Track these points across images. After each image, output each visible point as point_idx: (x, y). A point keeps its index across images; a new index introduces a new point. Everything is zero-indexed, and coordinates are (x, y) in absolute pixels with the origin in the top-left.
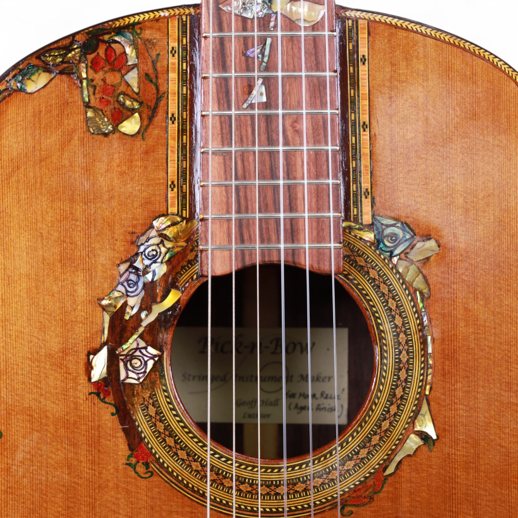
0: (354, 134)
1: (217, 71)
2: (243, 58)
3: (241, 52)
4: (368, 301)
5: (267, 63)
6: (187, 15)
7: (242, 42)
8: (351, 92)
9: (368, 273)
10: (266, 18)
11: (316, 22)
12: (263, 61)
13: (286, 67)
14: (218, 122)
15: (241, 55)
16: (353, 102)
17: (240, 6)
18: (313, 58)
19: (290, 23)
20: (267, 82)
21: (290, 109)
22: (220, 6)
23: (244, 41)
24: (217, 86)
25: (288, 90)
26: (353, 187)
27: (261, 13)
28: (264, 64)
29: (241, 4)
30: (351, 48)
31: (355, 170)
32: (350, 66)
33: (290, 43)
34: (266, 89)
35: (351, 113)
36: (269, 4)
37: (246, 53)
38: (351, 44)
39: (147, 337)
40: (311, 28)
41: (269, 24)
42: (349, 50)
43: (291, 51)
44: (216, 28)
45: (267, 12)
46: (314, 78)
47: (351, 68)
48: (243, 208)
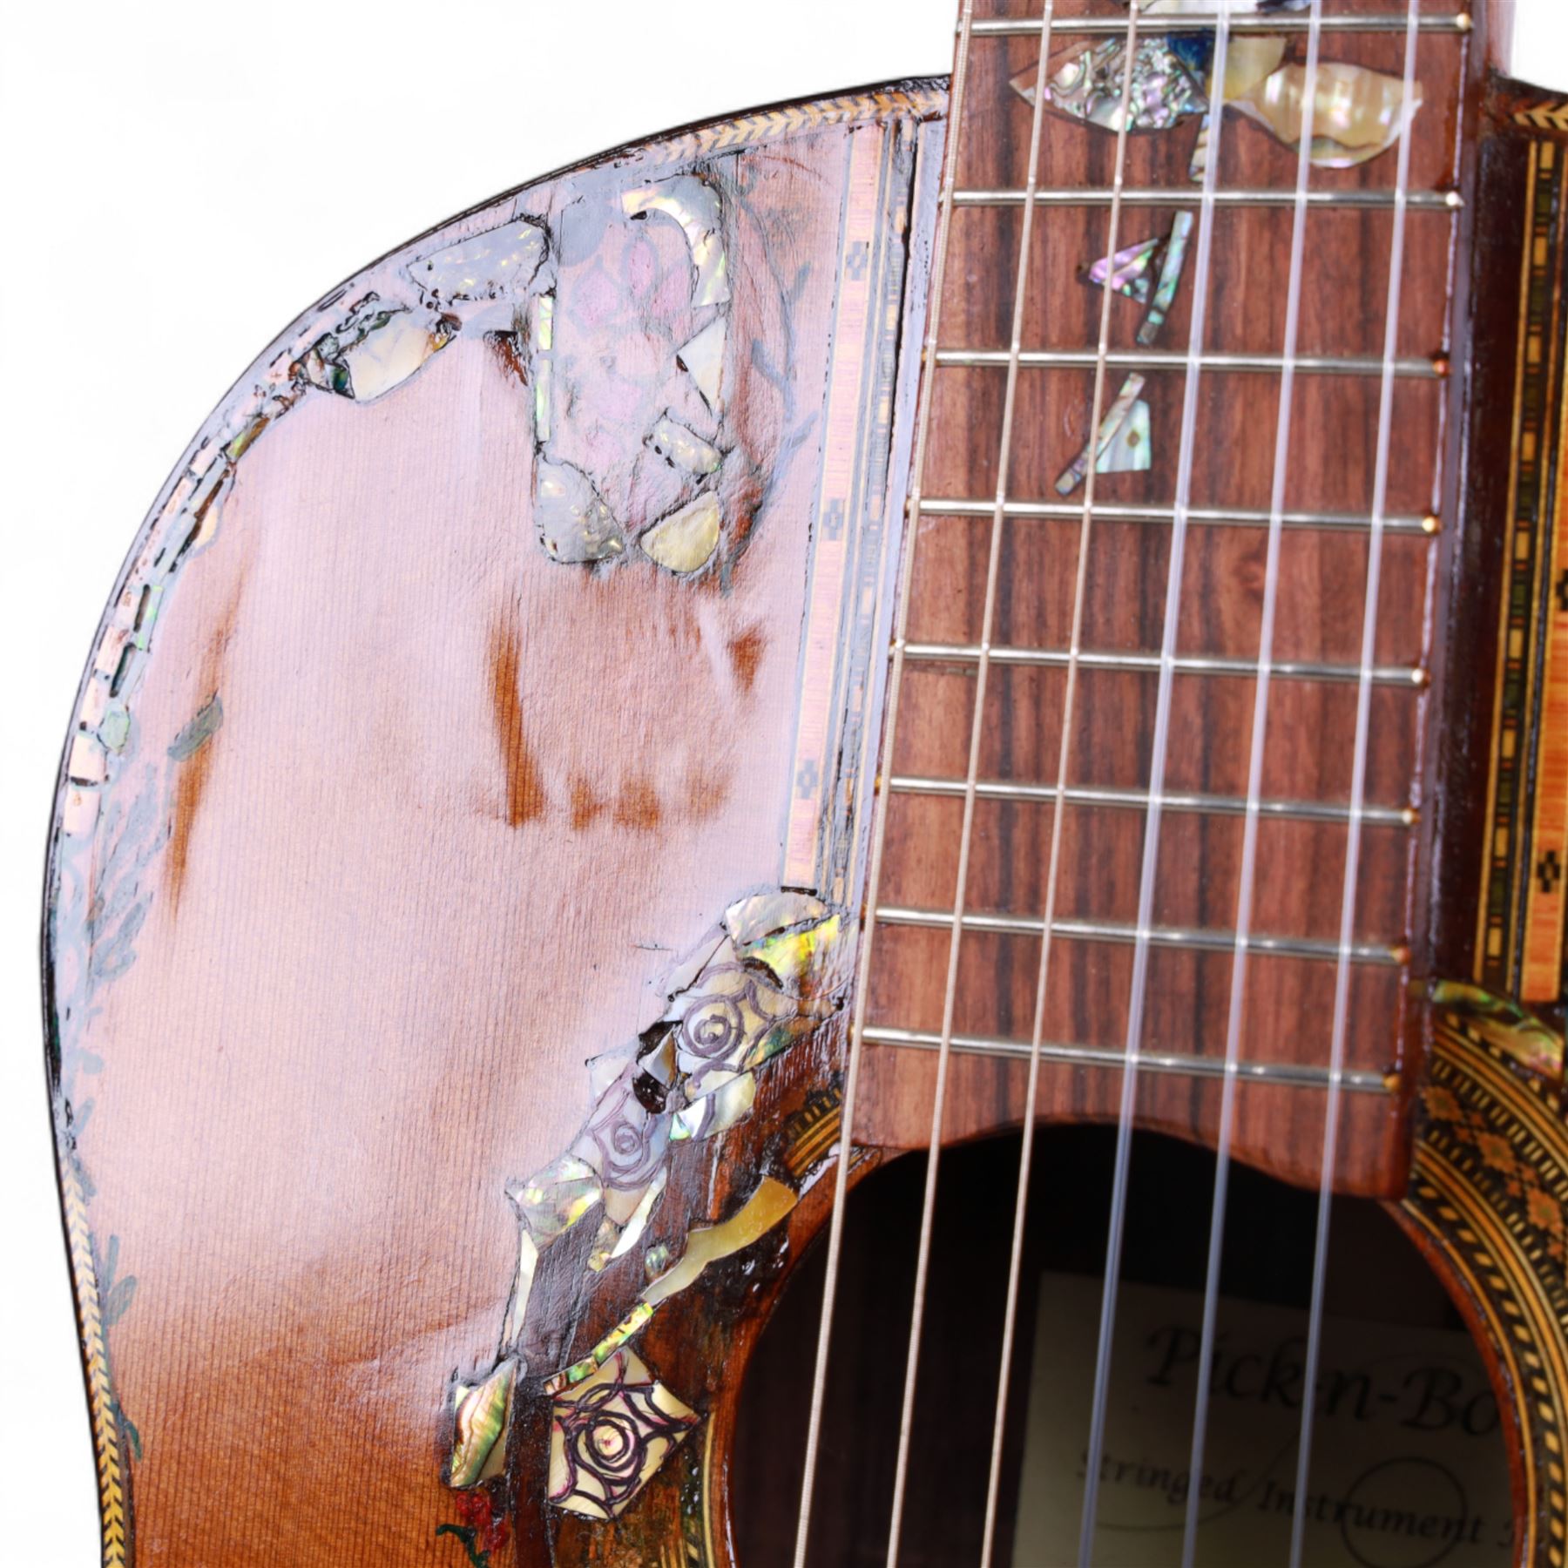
0: (1522, 617)
1: (976, 339)
2: (1078, 292)
3: (1073, 267)
4: (1510, 1322)
5: (1166, 314)
6: (918, 122)
7: (1081, 228)
8: (1521, 444)
9: (1520, 1205)
10: (1181, 135)
11: (1377, 150)
12: (1151, 306)
13: (1239, 331)
14: (962, 542)
15: (1072, 279)
16: (1529, 486)
17: (1088, 85)
18: (1352, 298)
19: (1272, 151)
20: (1158, 392)
21: (1239, 505)
22: (1014, 83)
23: (1089, 223)
24: (971, 399)
25: (1238, 426)
26: (1494, 841)
27: (1164, 112)
28: (1155, 318)
29: (1090, 74)
30: (1540, 257)
31: (1510, 772)
32: (1529, 334)
33: (1267, 235)
34: (1152, 419)
35: (1517, 530)
36: (1198, 76)
37: (1088, 271)
38: (1541, 245)
39: (659, 1350)
40: (1354, 176)
41: (1191, 155)
42: (1533, 267)
43: (1266, 267)
44: (990, 168)
45: (1188, 108)
46: (1348, 381)
47: (1534, 345)
48: (1020, 893)
